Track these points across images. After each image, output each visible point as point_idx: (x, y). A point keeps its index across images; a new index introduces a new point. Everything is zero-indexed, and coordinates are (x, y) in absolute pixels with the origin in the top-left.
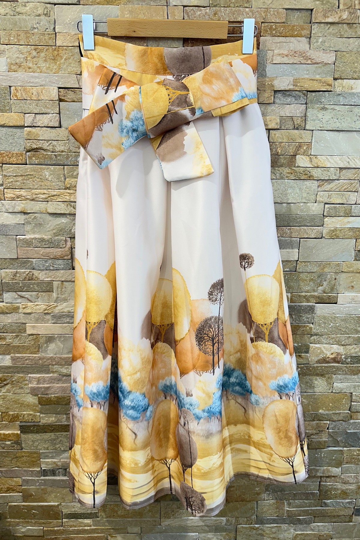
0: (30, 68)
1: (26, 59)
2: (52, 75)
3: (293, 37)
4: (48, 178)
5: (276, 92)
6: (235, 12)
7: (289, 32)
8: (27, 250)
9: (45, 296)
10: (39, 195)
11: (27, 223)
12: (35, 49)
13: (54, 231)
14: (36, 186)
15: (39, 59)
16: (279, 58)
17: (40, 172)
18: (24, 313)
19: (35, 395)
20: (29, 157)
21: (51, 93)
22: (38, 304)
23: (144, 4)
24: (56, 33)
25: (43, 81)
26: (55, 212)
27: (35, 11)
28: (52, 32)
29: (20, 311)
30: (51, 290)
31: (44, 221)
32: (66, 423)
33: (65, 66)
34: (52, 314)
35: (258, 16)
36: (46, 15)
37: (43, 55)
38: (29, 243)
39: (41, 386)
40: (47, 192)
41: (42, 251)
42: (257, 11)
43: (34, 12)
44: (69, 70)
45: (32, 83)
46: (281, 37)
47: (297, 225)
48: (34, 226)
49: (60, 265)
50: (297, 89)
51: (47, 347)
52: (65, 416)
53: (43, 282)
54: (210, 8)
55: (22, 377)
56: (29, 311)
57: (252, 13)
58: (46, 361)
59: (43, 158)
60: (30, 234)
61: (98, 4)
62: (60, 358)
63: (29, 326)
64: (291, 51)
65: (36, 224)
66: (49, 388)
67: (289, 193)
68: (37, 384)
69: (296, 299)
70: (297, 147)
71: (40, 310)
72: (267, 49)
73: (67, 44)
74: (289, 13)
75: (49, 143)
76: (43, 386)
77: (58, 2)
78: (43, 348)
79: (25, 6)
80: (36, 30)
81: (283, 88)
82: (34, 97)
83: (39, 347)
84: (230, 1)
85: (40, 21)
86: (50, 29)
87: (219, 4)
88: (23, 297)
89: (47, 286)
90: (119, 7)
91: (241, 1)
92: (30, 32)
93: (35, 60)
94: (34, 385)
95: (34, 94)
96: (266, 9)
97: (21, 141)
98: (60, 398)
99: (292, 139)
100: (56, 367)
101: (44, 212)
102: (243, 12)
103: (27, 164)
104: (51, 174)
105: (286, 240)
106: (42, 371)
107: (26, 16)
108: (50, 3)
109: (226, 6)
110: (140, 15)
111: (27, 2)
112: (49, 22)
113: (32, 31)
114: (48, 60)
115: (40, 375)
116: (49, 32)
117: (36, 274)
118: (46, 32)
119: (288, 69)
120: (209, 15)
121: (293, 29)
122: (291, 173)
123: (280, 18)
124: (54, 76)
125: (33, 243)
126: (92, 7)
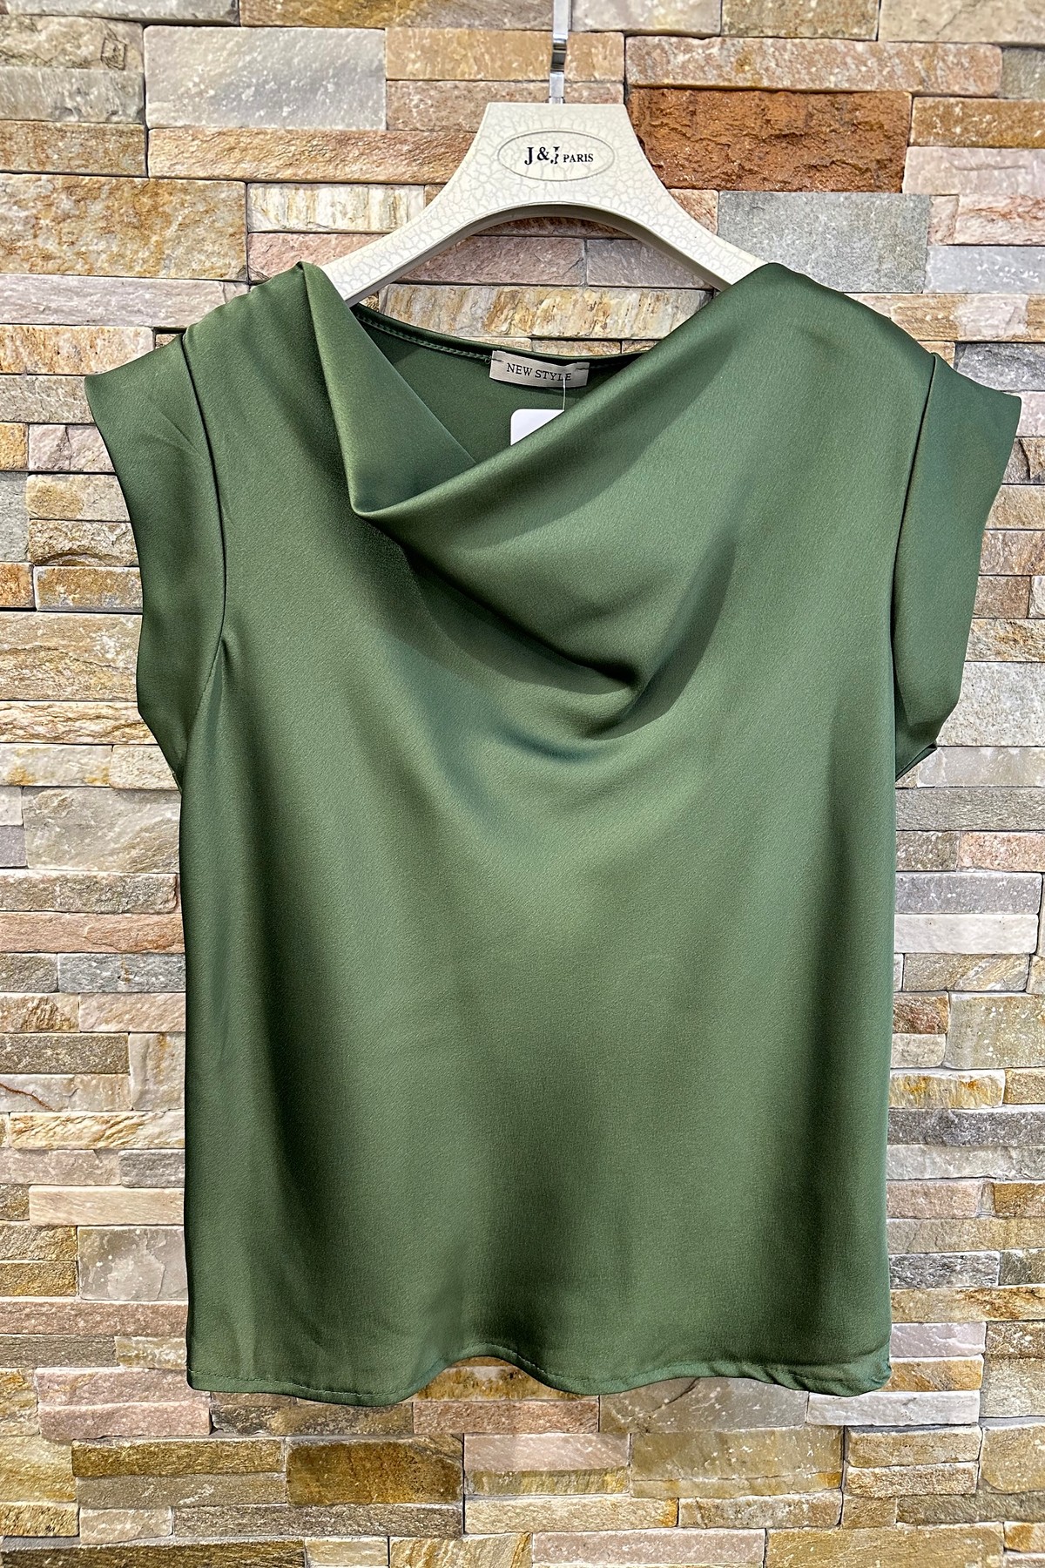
0: (47, 257)
1: (33, 225)
2: (130, 285)
3: (1026, 146)
4: (114, 661)
5: (961, 345)
6: (817, 57)
7: (1011, 128)
8: (34, 923)
9: (97, 1086)
10: (78, 724)
11: (30, 821)
12: (69, 189)
13: (134, 853)
14: (69, 689)
15: (82, 223)
16: (975, 223)
17: (82, 638)
18: (20, 1150)
19: (61, 1443)
20: (42, 583)
21: (129, 348)
22: (74, 1115)
23: (477, 23)
24: (148, 130)
25: (97, 304)
26: (139, 784)
27: (68, 47)
28: (132, 127)
29: (7, 1140)
30: (118, 1066)
31: (95, 816)
32: (175, 1541)
33: (180, 250)
34: (122, 1153)
35: (899, 70)
36: (110, 62)
37: (97, 208)
38: (37, 896)
39: (84, 1408)
40: (111, 712)
41: (88, 925)
42: (898, 54)
43: (64, 51)
44: (194, 266)
45: (56, 311)
46: (983, 147)
47: (1034, 825)
48: (60, 835)
49: (156, 975)
50: (1039, 335)
51: (107, 1270)
52: (170, 1515)
53: (91, 1040)
54: (723, 42)
55: (13, 1379)
56: (39, 1143)
57: (880, 60)
58: (101, 1322)
59: (95, 588)
60: (44, 863)
61: (308, 22)
62: (155, 1310)
63: (35, 1195)
64: (1023, 197)
65: (66, 828)
66: (110, 1415)
67: (1003, 711)
68: (70, 1403)
69: (1025, 1090)
70: (1036, 546)
71: (80, 1138)
72: (929, 190)
73: (189, 168)
74: (1015, 61)
75: (118, 531)
76: (91, 1408)
77: (155, 17)
78: (92, 1274)
79: (32, 28)
80: (73, 119)
81: (988, 334)
82: (62, 363)
83: (76, 1270)
84: (797, 14)
85: (89, 86)
86: (125, 114)
87: (756, 29)
88: (17, 1092)
89: (106, 1053)
90: (385, 33)
91: (837, 15)
92: (50, 125)
93: (66, 227)
94: (56, 1405)
95: (64, 352)
96: (930, 48)
97: (14, 525)
98: (151, 1452)
99: (1019, 518)
100: (138, 1342)
101: (98, 784)
102: (846, 54)
103: (34, 609)
104: (124, 647)
105: (992, 880)
106: (84, 1356)
107: (35, 65)
108: (125, 20)
109: (783, 33)
110: (463, 66)
111: (40, 15)
112: (123, 87)
113: (56, 120)
114: (118, 227)
115: (77, 1371)
116: (121, 127)
117: (67, 1009)
118: (110, 126)
119: (1009, 265)
120: (720, 67)
121: (1027, 121)
122: (1015, 640)
123: (981, 79)
124: (137, 286)
125: (54, 898)
126: (285, 35)
